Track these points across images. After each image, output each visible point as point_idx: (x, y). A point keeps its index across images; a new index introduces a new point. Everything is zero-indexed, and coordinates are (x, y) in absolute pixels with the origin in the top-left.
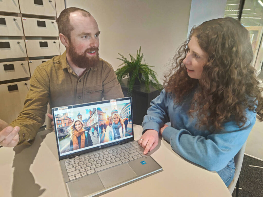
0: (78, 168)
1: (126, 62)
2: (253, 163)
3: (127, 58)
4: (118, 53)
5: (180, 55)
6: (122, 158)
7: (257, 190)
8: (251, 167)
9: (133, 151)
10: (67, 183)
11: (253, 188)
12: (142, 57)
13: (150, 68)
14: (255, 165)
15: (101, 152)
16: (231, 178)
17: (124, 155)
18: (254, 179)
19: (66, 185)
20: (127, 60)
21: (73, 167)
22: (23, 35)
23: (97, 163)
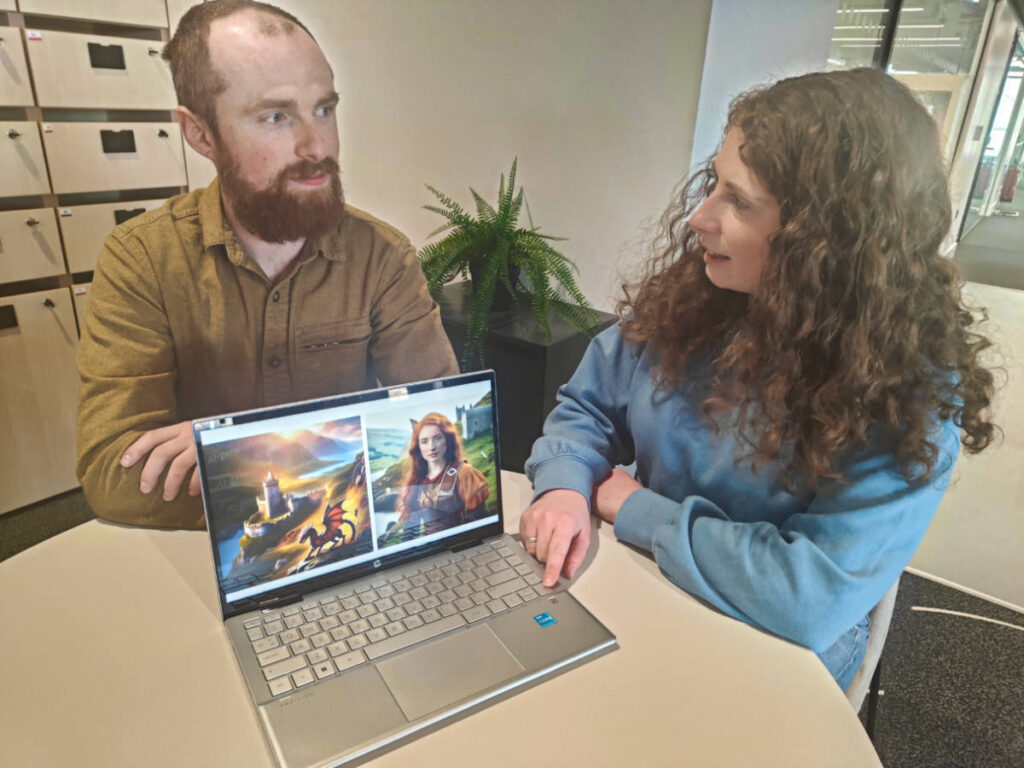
0: (301, 646)
1: (458, 219)
2: (925, 596)
3: (461, 206)
4: (426, 185)
5: (687, 209)
6: (465, 603)
7: (938, 694)
8: (920, 612)
9: (503, 577)
10: (262, 709)
11: (922, 688)
12: (519, 202)
13: (550, 243)
14: (932, 606)
15: (383, 583)
16: (855, 659)
17: (470, 591)
18: (927, 656)
19: (258, 714)
20: (463, 214)
21: (282, 643)
22: (30, 102)
23: (372, 627)
